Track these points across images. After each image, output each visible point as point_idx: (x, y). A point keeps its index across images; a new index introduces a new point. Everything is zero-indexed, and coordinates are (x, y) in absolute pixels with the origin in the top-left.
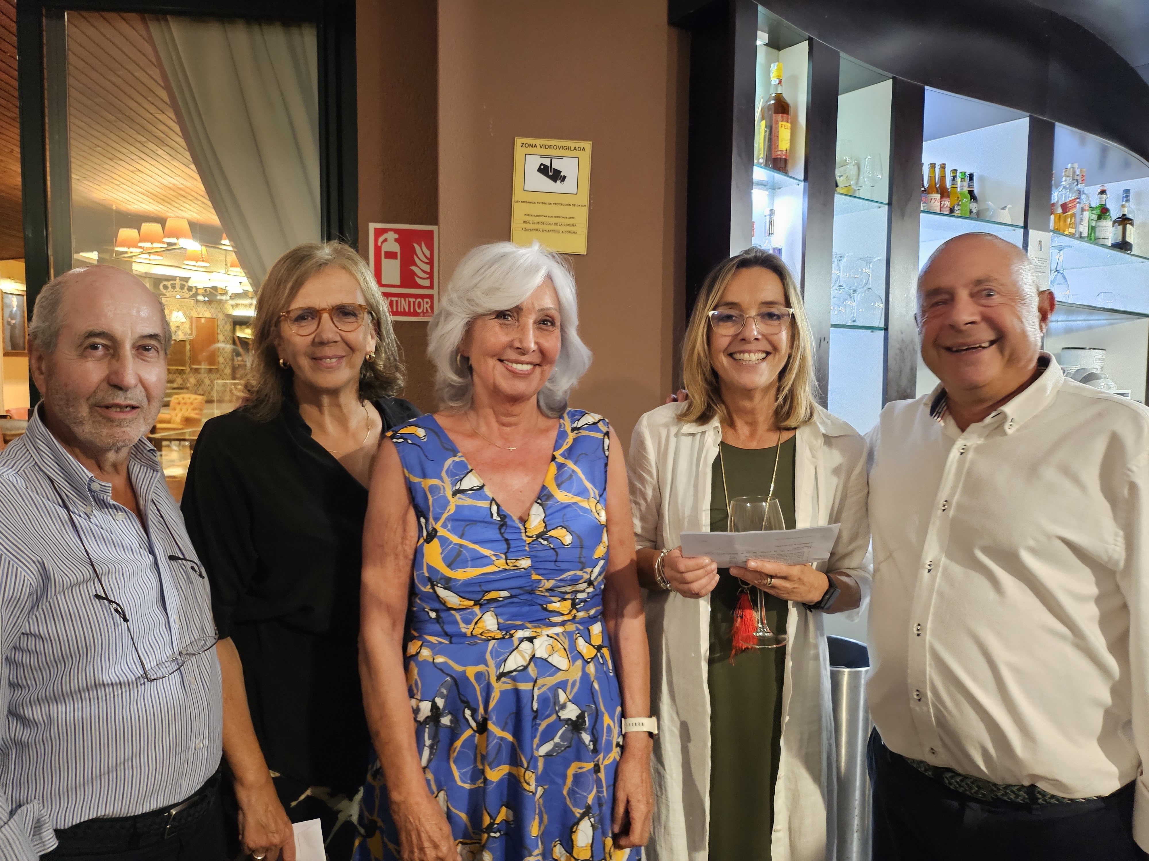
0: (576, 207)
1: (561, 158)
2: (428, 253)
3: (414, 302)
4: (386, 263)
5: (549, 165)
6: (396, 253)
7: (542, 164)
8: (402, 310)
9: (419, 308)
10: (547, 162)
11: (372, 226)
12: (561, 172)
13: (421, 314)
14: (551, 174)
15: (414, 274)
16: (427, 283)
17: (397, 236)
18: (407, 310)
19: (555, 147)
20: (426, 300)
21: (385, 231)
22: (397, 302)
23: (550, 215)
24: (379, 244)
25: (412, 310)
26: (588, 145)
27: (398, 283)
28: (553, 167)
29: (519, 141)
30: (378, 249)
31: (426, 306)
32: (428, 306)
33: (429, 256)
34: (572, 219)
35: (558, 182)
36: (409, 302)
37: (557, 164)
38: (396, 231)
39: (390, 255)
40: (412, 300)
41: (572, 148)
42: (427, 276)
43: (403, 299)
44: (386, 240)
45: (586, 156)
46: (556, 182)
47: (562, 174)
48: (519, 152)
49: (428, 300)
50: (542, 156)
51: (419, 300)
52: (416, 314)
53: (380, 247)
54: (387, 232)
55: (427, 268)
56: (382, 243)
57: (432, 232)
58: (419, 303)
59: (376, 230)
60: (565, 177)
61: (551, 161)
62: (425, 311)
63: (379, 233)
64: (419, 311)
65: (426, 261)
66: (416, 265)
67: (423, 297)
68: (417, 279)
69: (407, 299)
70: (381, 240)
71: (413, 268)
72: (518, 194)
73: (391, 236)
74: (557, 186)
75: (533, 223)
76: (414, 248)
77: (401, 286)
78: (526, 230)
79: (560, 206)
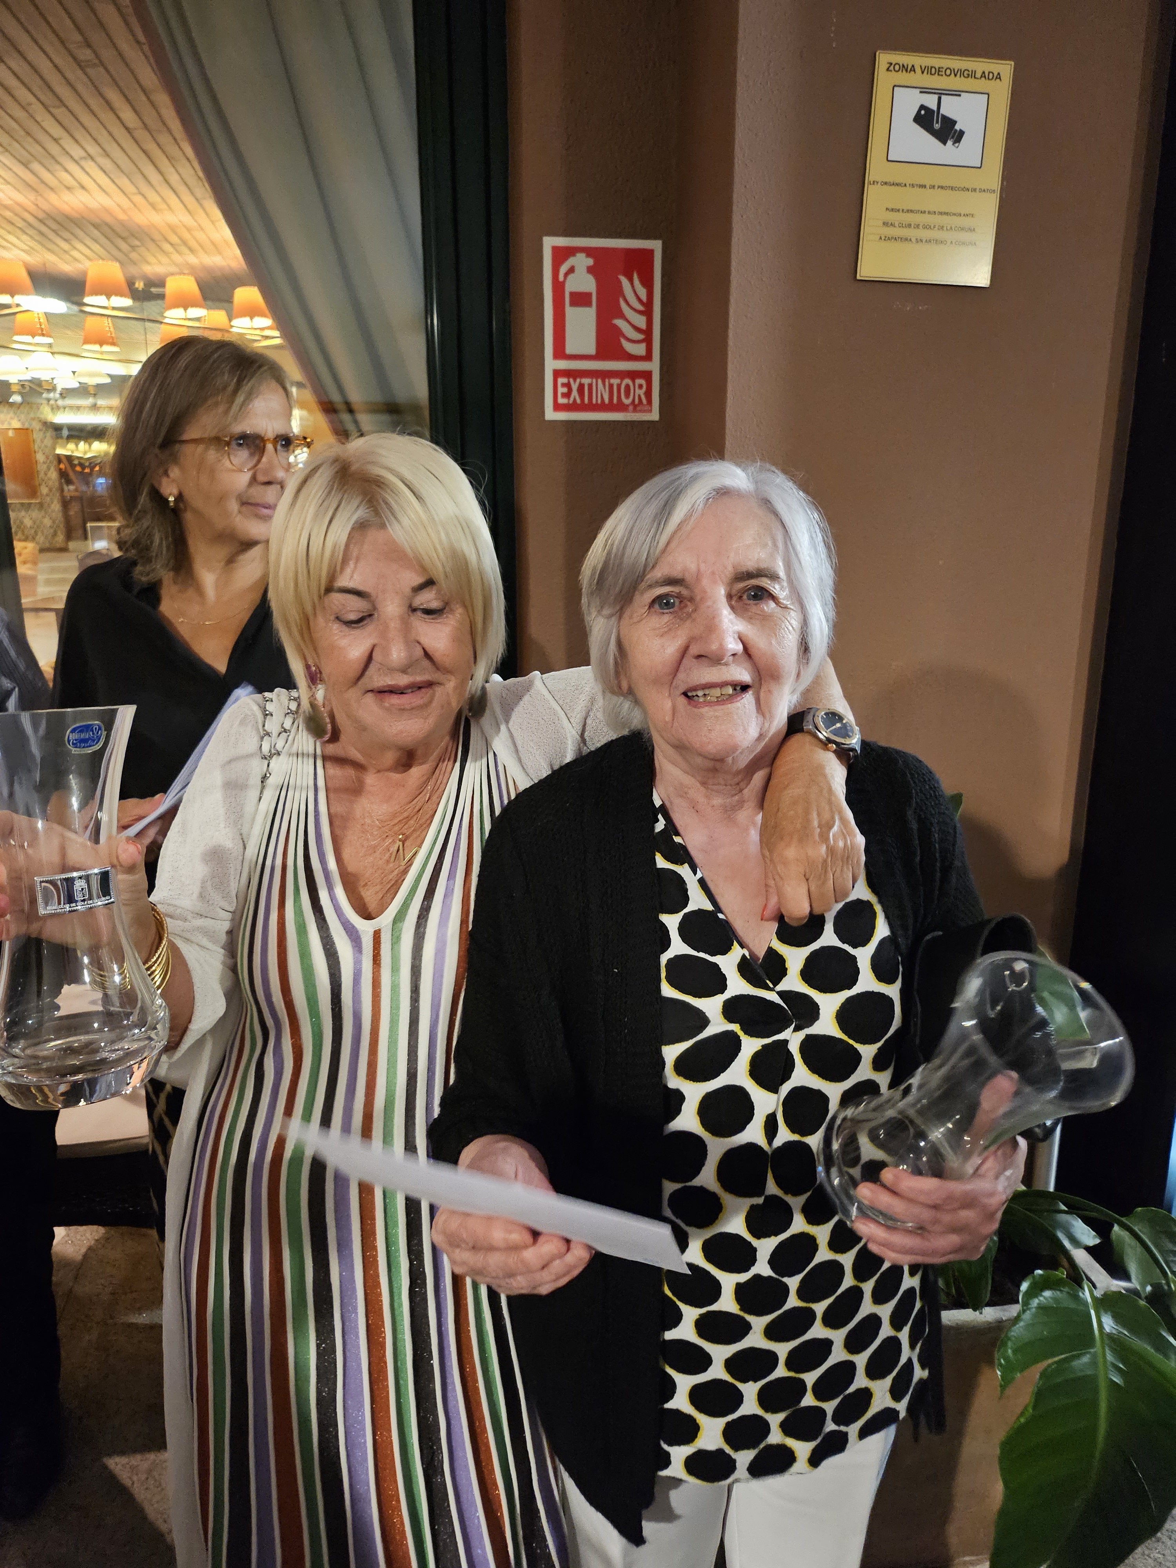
0: (977, 194)
1: (957, 93)
2: (643, 293)
3: (619, 386)
4: (571, 313)
5: (935, 108)
6: (589, 295)
7: (922, 107)
8: (599, 401)
9: (627, 395)
10: (931, 102)
11: (549, 243)
12: (954, 122)
13: (631, 408)
14: (937, 126)
15: (619, 332)
16: (640, 350)
17: (590, 262)
18: (607, 401)
19: (948, 72)
20: (639, 381)
21: (571, 252)
22: (590, 386)
23: (932, 210)
24: (561, 278)
25: (615, 401)
26: (1006, 68)
27: (592, 351)
28: (942, 111)
29: (884, 59)
30: (558, 287)
31: (638, 391)
32: (642, 392)
33: (644, 298)
34: (969, 219)
35: (950, 143)
36: (611, 386)
37: (950, 108)
38: (589, 252)
39: (581, 299)
40: (615, 381)
41: (978, 75)
42: (641, 337)
43: (600, 381)
44: (572, 270)
45: (1002, 91)
46: (945, 143)
47: (957, 127)
48: (883, 79)
49: (642, 382)
50: (925, 91)
51: (627, 381)
52: (620, 407)
53: (563, 283)
54: (574, 255)
55: (641, 321)
56: (566, 275)
57: (651, 252)
58: (627, 387)
59: (556, 250)
60: (961, 133)
61: (939, 99)
62: (637, 401)
63: (561, 255)
64: (627, 402)
65: (641, 308)
66: (622, 316)
67: (633, 375)
68: (624, 342)
69: (607, 381)
70: (563, 269)
71: (619, 322)
72: (876, 169)
73: (582, 262)
74: (947, 152)
75: (901, 226)
76: (620, 282)
77: (600, 356)
78: (888, 239)
79: (949, 192)
